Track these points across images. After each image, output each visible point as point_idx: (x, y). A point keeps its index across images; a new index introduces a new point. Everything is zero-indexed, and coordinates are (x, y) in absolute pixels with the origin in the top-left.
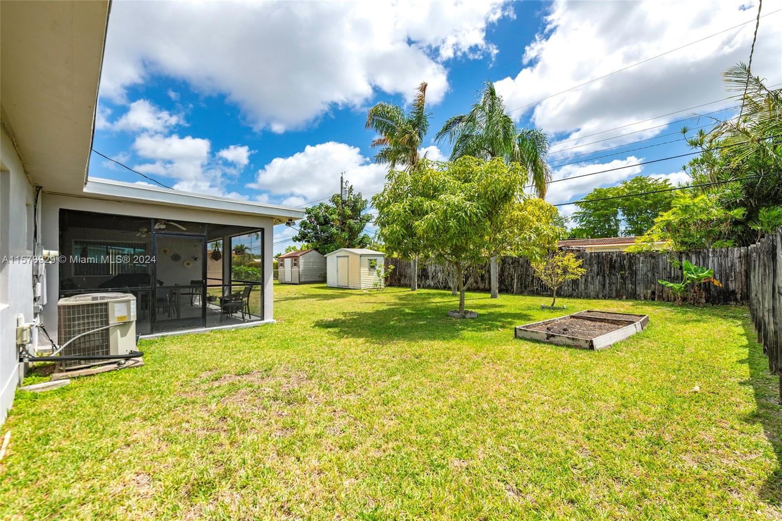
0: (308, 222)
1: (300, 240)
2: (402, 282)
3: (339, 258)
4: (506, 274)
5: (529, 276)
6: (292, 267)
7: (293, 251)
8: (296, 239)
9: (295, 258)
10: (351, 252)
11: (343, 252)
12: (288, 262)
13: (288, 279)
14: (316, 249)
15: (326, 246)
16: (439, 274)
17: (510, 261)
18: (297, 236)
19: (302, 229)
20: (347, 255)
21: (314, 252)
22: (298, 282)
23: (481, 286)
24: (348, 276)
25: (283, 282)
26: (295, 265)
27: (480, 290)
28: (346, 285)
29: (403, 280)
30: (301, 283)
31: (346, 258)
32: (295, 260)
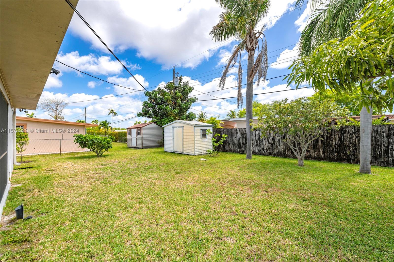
0: (149, 102)
1: (143, 116)
2: (226, 148)
3: (175, 129)
4: (346, 143)
5: (381, 146)
6: (137, 135)
7: (138, 124)
8: (140, 115)
9: (139, 129)
10: (186, 124)
11: (178, 123)
12: (134, 132)
13: (134, 144)
14: (155, 122)
15: (162, 120)
16: (264, 142)
17: (352, 131)
18: (141, 112)
19: (145, 108)
20: (182, 126)
21: (153, 124)
22: (141, 147)
23: (314, 154)
24: (183, 143)
25: (131, 146)
26: (139, 133)
27: (312, 158)
28: (182, 151)
29: (227, 146)
30: (143, 148)
31: (181, 129)
32: (139, 130)
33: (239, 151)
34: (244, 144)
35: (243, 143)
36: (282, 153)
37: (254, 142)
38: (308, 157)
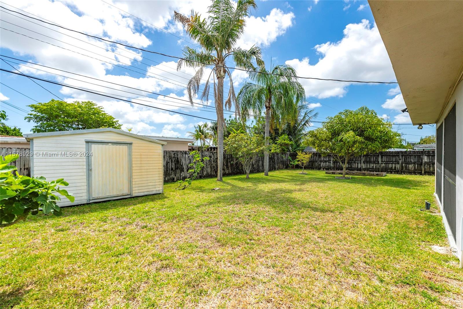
11: (110, 135)
28: (127, 193)
33: (168, 179)
34: (174, 170)
35: (172, 169)
36: (210, 174)
37: (185, 166)
38: (225, 175)
